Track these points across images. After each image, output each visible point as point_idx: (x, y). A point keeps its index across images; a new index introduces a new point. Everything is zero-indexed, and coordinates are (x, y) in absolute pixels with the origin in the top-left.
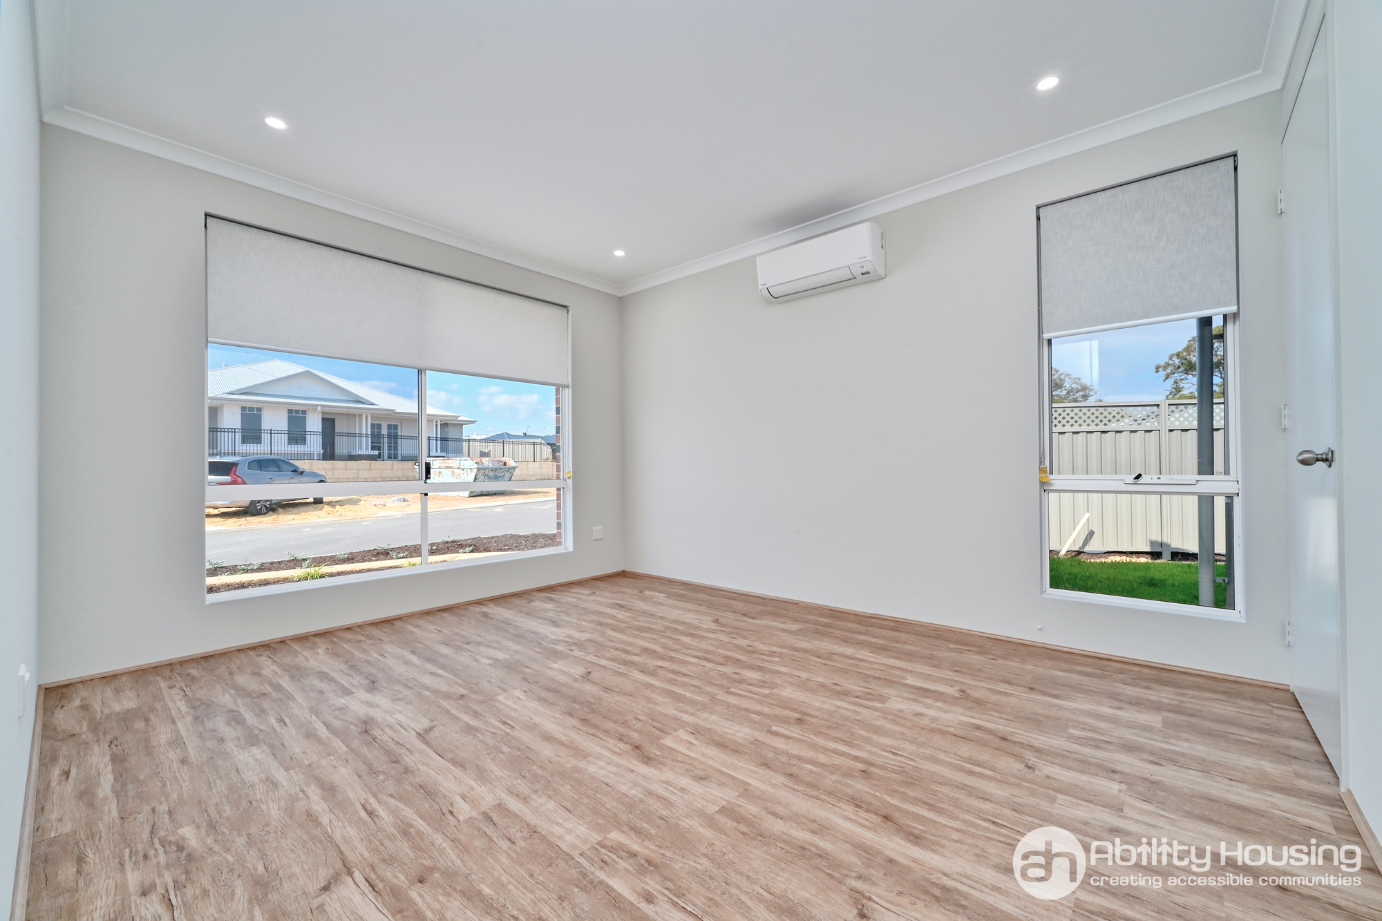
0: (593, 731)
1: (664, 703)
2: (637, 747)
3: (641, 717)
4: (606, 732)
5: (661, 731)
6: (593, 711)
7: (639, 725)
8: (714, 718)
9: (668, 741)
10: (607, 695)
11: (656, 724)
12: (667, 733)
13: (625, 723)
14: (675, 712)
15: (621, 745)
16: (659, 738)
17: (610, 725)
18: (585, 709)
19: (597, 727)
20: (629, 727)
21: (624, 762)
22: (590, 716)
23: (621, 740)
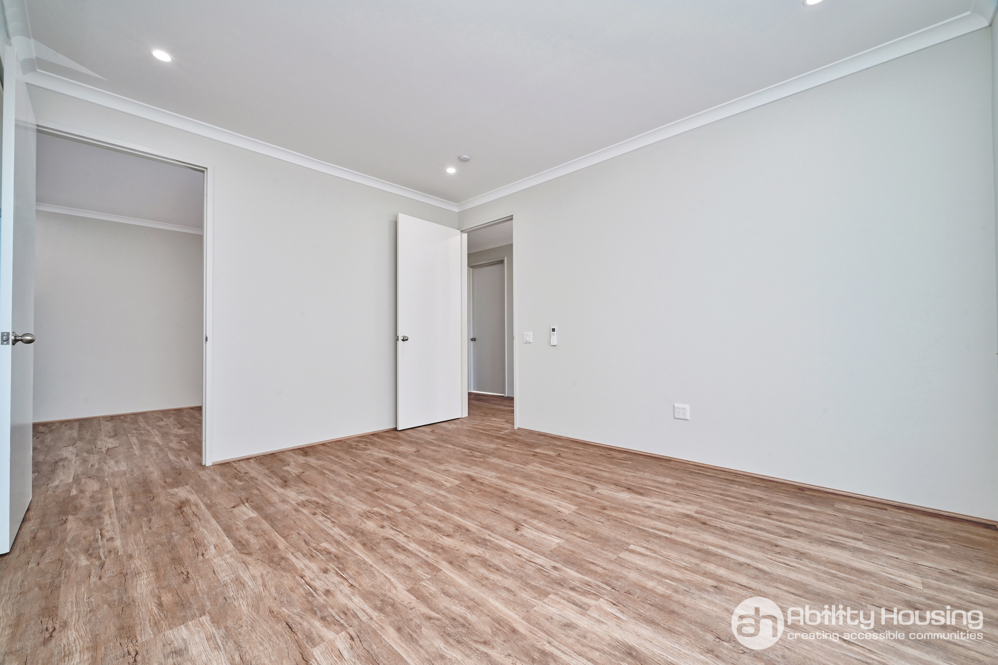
0: (497, 487)
1: (454, 501)
2: (473, 480)
3: (471, 493)
4: (490, 487)
5: (459, 486)
6: (502, 497)
7: (472, 489)
8: (426, 492)
9: (457, 482)
10: (495, 508)
11: (462, 490)
12: (457, 485)
13: (480, 490)
14: (449, 496)
15: (482, 481)
16: (462, 483)
17: (488, 489)
18: (507, 498)
19: (496, 489)
20: (478, 489)
21: (479, 475)
22: (503, 494)
23: (482, 483)
